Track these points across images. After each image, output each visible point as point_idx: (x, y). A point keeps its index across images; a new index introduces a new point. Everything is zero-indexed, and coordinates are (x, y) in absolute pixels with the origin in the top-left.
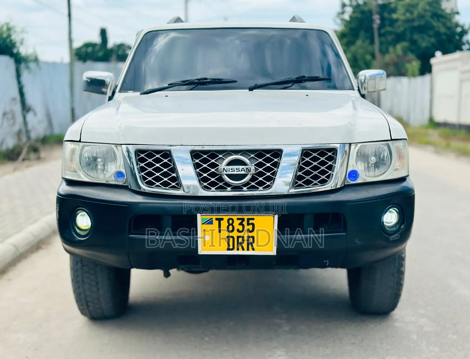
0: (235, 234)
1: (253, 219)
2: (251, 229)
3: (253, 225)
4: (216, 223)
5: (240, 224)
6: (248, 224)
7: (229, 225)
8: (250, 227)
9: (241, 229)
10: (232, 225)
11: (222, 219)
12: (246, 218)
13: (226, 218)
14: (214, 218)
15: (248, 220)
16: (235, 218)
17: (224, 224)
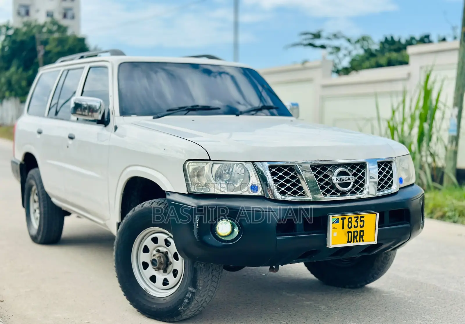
0: (353, 230)
1: (363, 217)
2: (362, 225)
3: (363, 221)
4: (341, 221)
5: (355, 222)
6: (361, 221)
7: (349, 222)
8: (362, 223)
9: (356, 226)
10: (351, 222)
11: (345, 218)
12: (359, 216)
13: (347, 217)
14: (340, 217)
15: (361, 217)
16: (353, 217)
17: (346, 222)
